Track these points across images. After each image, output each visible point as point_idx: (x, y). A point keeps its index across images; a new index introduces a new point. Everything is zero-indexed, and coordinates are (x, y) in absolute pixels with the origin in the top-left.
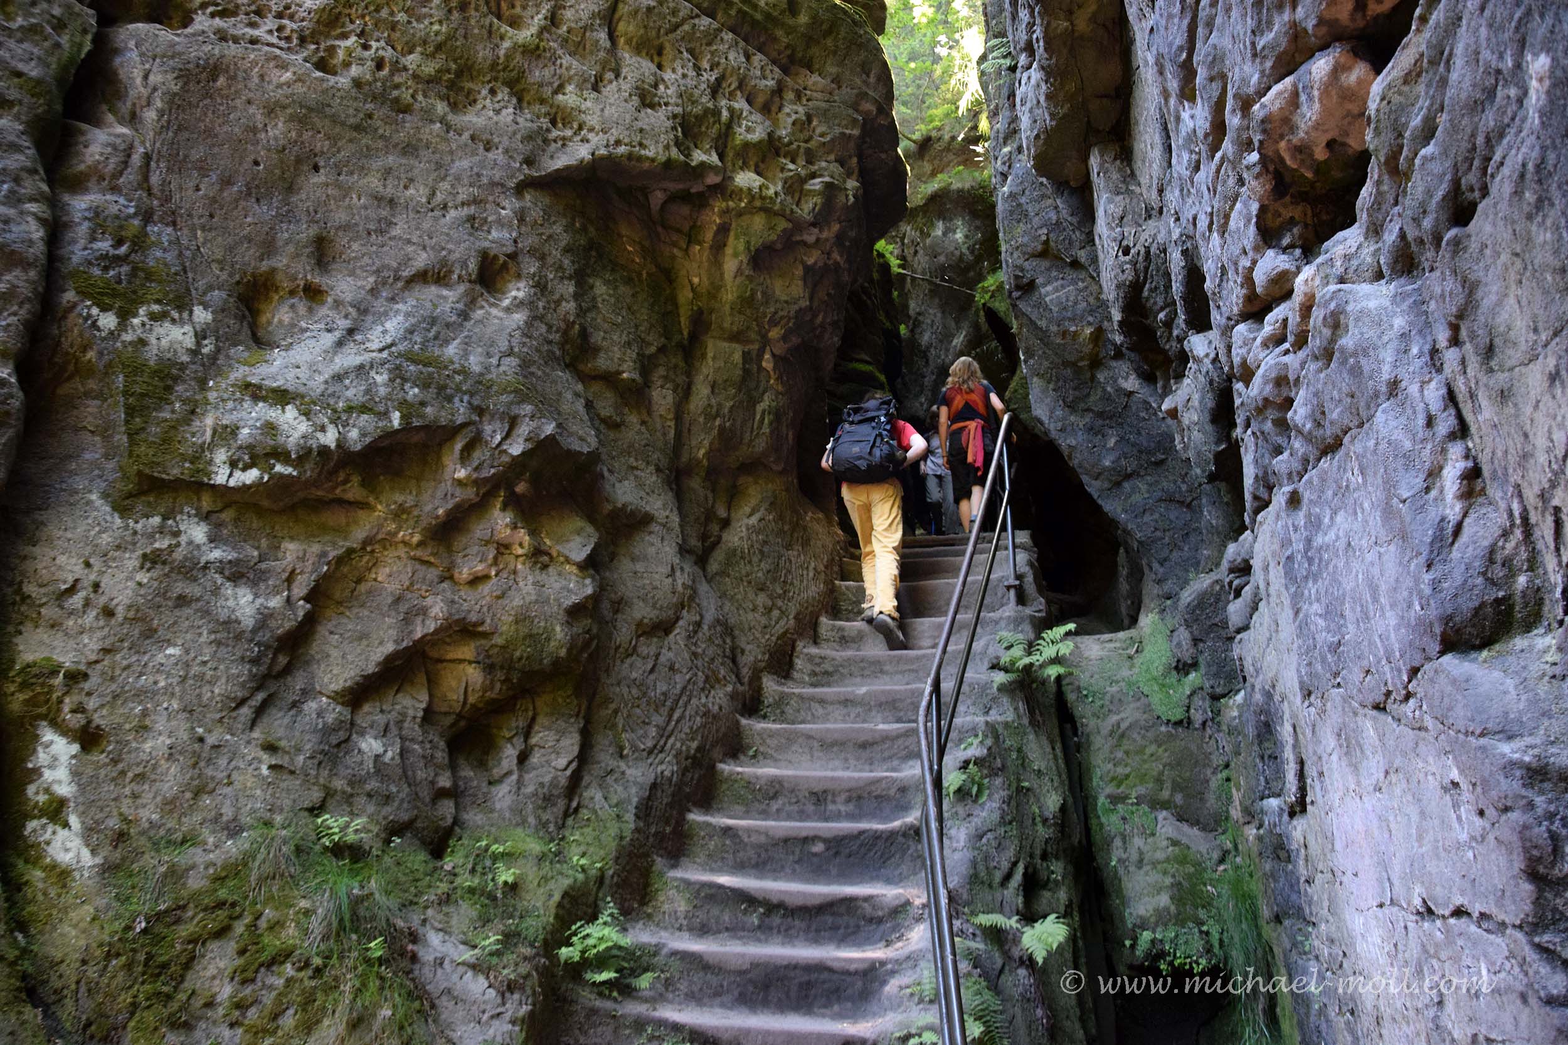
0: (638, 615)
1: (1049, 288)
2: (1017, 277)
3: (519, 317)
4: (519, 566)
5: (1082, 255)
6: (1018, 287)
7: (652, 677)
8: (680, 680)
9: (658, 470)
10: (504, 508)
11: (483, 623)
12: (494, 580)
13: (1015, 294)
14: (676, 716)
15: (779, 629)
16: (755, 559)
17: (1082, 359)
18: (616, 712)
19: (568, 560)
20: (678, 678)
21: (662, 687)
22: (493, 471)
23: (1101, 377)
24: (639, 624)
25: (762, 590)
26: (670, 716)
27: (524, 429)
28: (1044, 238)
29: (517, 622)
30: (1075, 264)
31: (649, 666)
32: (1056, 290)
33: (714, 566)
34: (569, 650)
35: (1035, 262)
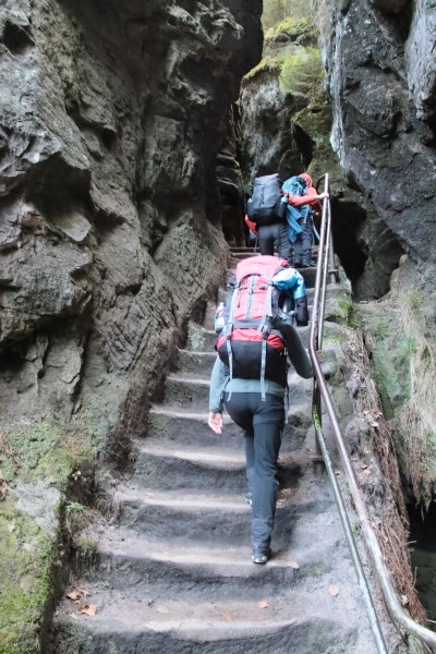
0: (116, 281)
1: (370, 86)
2: (348, 79)
4: (38, 243)
6: (348, 87)
7: (126, 321)
8: (144, 323)
10: (27, 201)
11: (12, 281)
12: (20, 251)
13: (345, 92)
14: (142, 346)
15: (197, 296)
17: (385, 134)
18: (104, 343)
19: (71, 240)
20: (142, 322)
21: (133, 328)
22: (17, 173)
23: (396, 145)
24: (118, 287)
25: (187, 271)
26: (138, 347)
28: (369, 52)
29: (36, 281)
30: (388, 71)
31: (125, 314)
32: (374, 87)
33: (160, 254)
34: (74, 301)
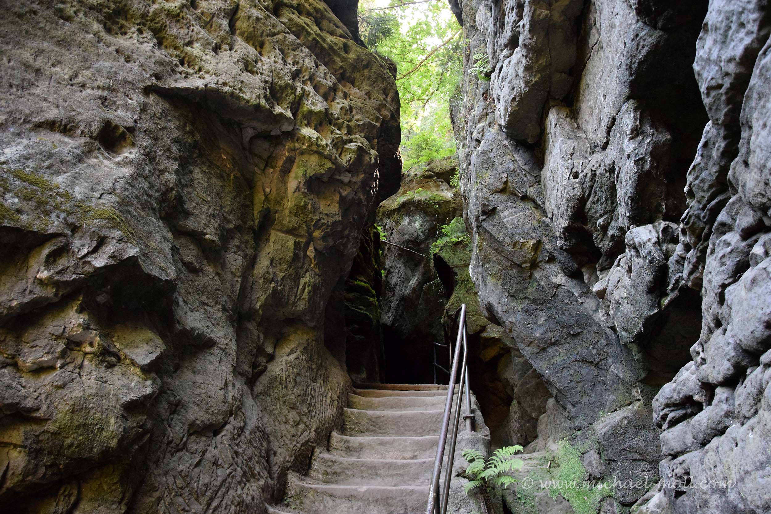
0: (191, 417)
1: (506, 213)
2: (484, 205)
3: (127, 171)
4: (86, 363)
5: (531, 191)
6: (484, 213)
7: (197, 470)
8: (221, 473)
9: (224, 309)
10: (81, 311)
11: (38, 409)
12: (58, 372)
13: (481, 218)
14: (214, 504)
15: (303, 439)
16: (290, 386)
17: (525, 262)
18: (159, 499)
19: (133, 363)
20: (220, 472)
21: (205, 479)
22: (74, 277)
23: (538, 274)
24: (192, 424)
25: (292, 408)
26: (209, 505)
27: (110, 248)
28: (505, 179)
29: (73, 412)
30: (525, 198)
31: (197, 460)
32: (511, 215)
33: (259, 388)
34: (120, 442)
35: (497, 196)
